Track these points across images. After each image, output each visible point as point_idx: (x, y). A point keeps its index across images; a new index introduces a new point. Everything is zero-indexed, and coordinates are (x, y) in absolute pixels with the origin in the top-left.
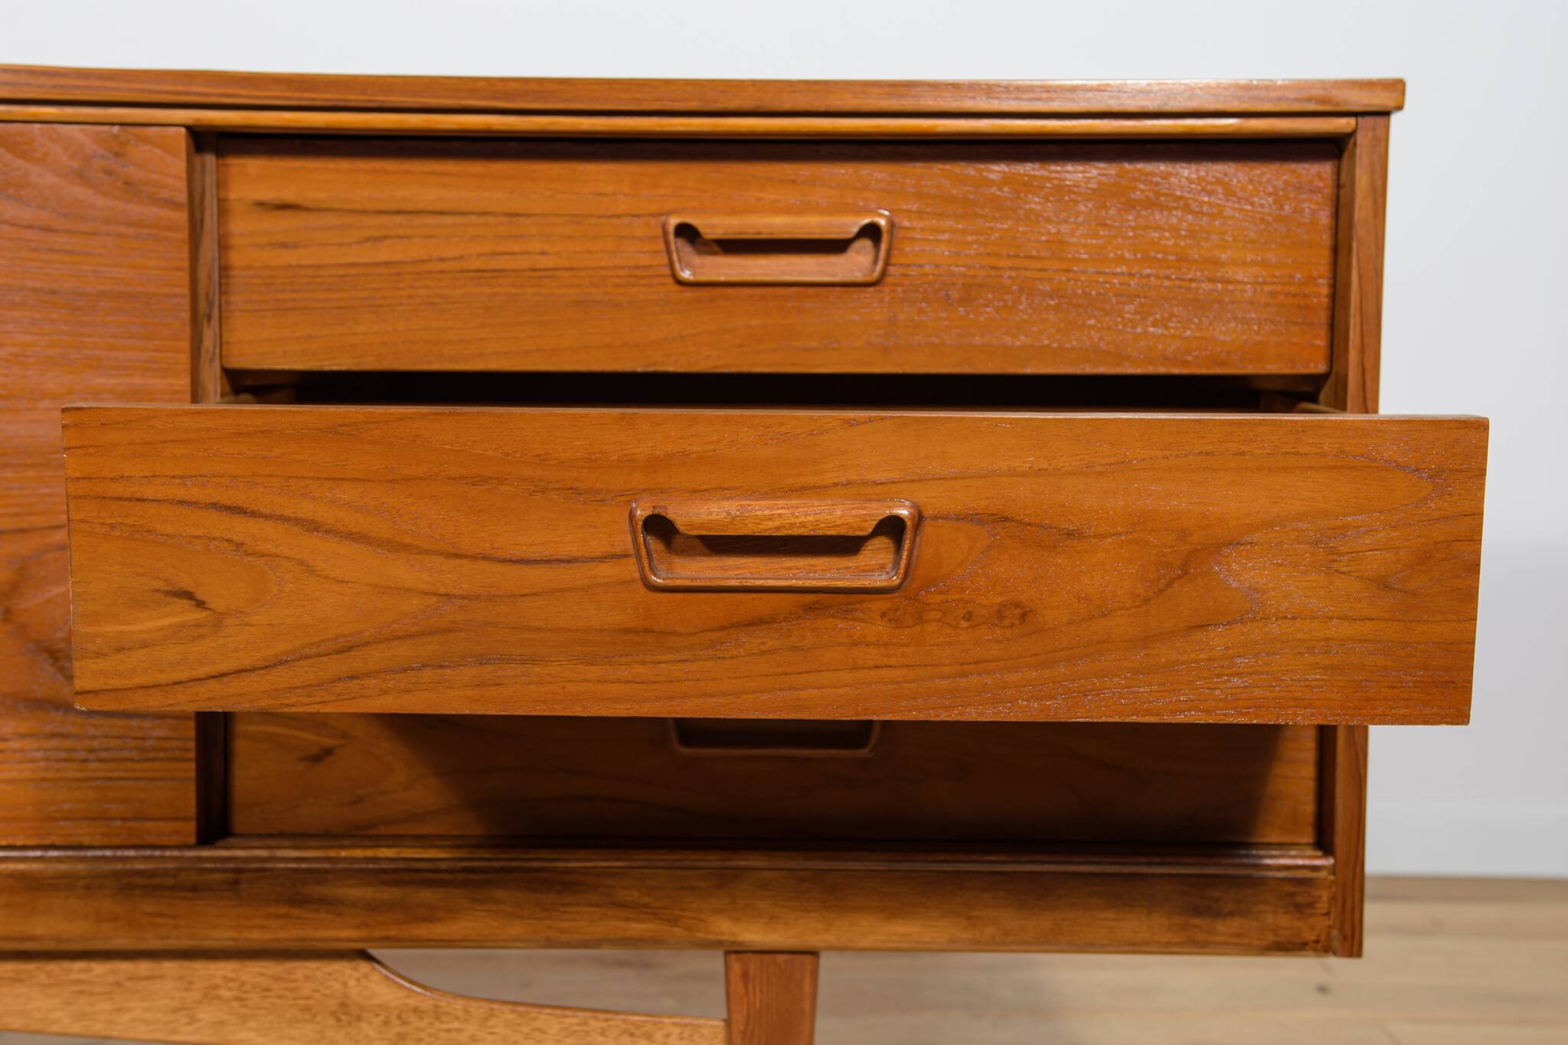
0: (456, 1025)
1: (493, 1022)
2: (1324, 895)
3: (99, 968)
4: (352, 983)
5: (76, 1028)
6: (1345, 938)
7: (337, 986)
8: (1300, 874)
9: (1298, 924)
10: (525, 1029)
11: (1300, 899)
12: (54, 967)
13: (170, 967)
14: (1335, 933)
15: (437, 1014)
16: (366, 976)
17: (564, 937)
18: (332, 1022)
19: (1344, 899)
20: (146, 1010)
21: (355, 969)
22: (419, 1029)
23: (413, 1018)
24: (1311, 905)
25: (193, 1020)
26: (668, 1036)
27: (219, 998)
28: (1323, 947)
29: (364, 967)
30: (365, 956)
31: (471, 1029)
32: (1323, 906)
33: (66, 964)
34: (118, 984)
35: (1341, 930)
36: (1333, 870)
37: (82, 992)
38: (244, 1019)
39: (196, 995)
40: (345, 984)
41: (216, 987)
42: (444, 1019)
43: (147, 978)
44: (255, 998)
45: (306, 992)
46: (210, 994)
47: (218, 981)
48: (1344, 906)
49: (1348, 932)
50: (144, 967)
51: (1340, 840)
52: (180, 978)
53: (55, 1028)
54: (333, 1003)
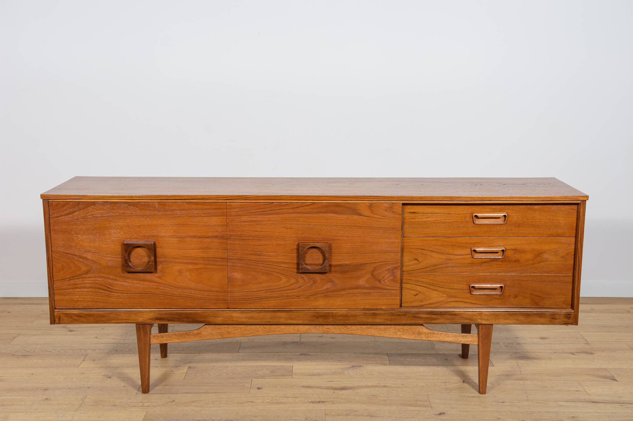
0: (436, 335)
1: (442, 335)
2: (572, 316)
3: (382, 326)
4: (420, 329)
5: (379, 335)
6: (575, 322)
7: (418, 329)
8: (569, 313)
9: (568, 320)
10: (447, 336)
11: (568, 317)
12: (375, 326)
13: (393, 326)
14: (574, 322)
15: (433, 333)
16: (423, 328)
17: (455, 322)
18: (417, 335)
19: (575, 317)
20: (389, 333)
21: (421, 327)
22: (431, 336)
23: (430, 334)
24: (570, 317)
25: (396, 334)
26: (469, 337)
27: (400, 331)
28: (572, 324)
29: (422, 327)
30: (422, 325)
31: (438, 336)
32: (572, 318)
33: (377, 326)
34: (385, 329)
35: (575, 321)
36: (574, 312)
37: (380, 330)
38: (404, 334)
39: (397, 331)
40: (419, 329)
41: (400, 329)
42: (434, 334)
43: (389, 328)
44: (405, 331)
45: (413, 330)
46: (399, 330)
47: (400, 328)
48: (575, 318)
49: (576, 322)
50: (389, 326)
51: (575, 308)
52: (394, 328)
53: (376, 335)
54: (417, 332)
